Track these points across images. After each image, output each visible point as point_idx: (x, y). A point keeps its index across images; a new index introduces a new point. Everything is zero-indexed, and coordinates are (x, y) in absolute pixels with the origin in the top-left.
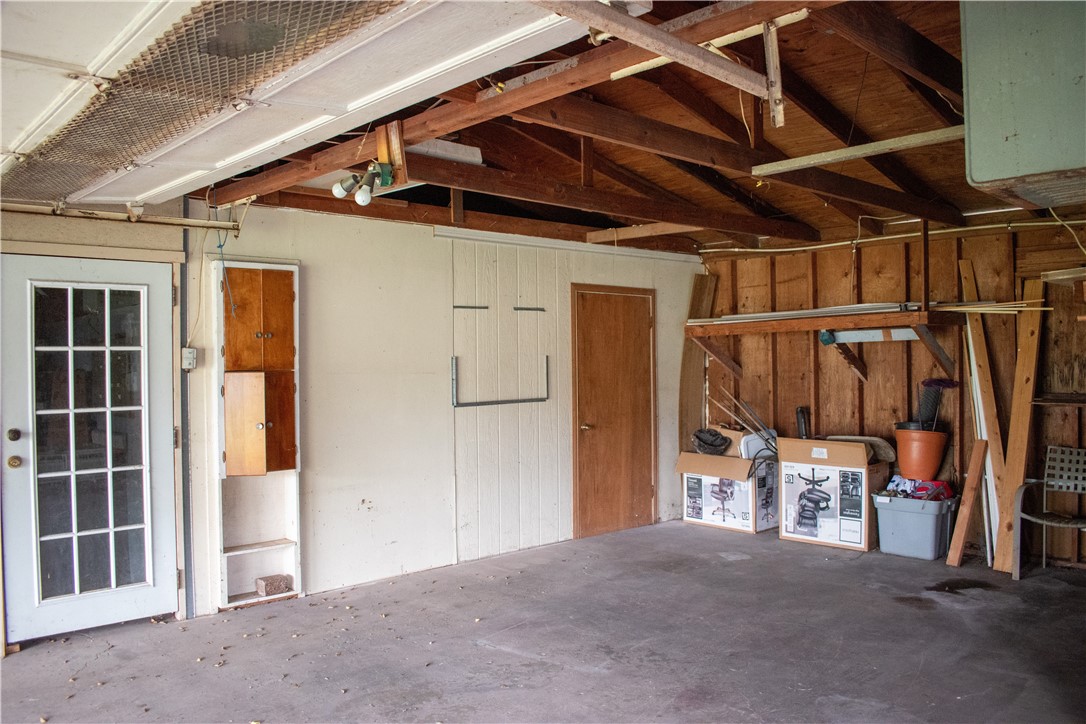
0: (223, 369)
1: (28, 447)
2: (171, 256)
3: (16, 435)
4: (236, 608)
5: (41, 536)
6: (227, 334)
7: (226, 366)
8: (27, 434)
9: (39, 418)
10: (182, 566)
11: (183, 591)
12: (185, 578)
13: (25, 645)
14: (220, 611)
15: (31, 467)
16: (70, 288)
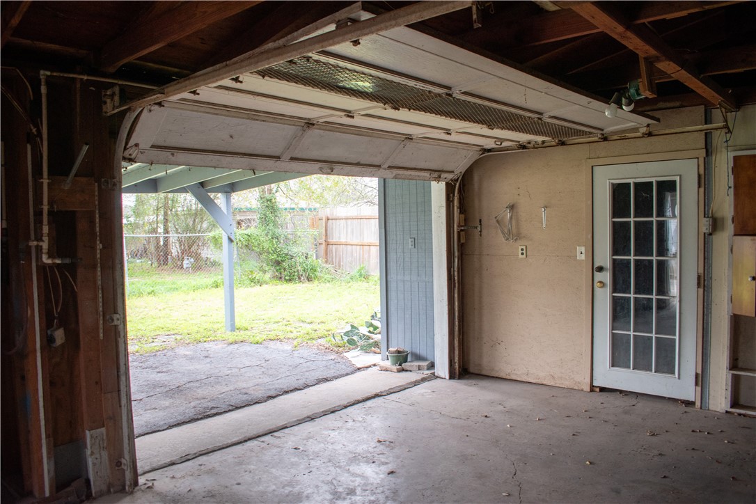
0: (732, 233)
1: (606, 277)
2: (696, 153)
3: (600, 269)
4: (740, 415)
5: (613, 330)
6: (736, 207)
7: (735, 230)
8: (606, 269)
9: (614, 261)
10: (699, 371)
11: (699, 389)
12: (701, 380)
13: (602, 390)
14: (727, 412)
15: (608, 289)
16: (631, 182)
